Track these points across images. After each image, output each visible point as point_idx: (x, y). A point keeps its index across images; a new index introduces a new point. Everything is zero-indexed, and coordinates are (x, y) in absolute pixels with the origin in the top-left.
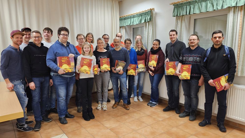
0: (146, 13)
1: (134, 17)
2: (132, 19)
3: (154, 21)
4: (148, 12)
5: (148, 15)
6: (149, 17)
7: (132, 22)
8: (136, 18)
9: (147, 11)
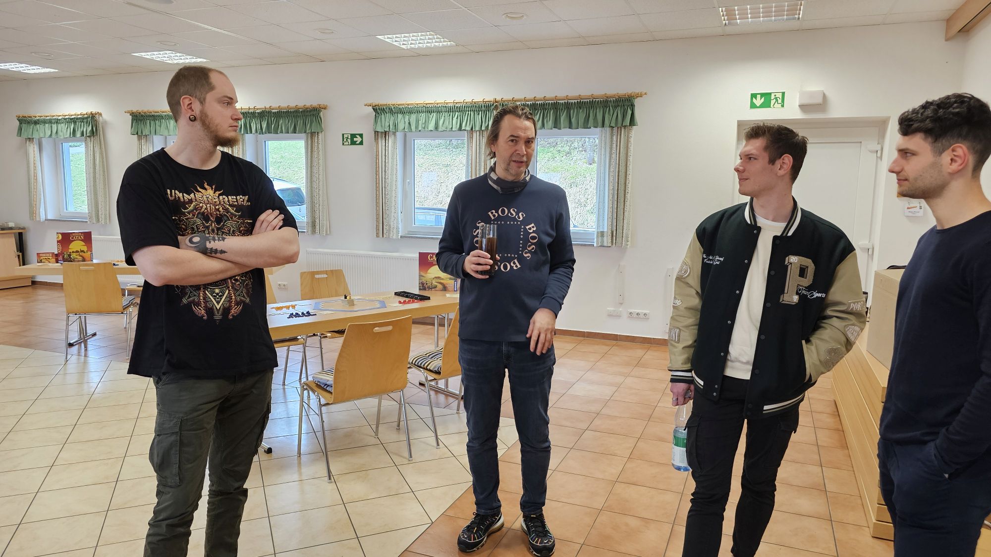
0: (84, 119)
1: (57, 122)
2: (54, 126)
3: (102, 136)
4: (87, 118)
5: (87, 123)
6: (90, 128)
7: (54, 131)
8: (62, 125)
9: (86, 116)
